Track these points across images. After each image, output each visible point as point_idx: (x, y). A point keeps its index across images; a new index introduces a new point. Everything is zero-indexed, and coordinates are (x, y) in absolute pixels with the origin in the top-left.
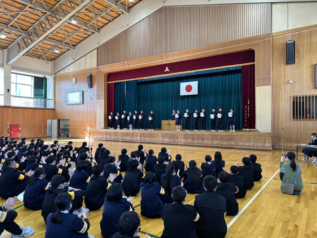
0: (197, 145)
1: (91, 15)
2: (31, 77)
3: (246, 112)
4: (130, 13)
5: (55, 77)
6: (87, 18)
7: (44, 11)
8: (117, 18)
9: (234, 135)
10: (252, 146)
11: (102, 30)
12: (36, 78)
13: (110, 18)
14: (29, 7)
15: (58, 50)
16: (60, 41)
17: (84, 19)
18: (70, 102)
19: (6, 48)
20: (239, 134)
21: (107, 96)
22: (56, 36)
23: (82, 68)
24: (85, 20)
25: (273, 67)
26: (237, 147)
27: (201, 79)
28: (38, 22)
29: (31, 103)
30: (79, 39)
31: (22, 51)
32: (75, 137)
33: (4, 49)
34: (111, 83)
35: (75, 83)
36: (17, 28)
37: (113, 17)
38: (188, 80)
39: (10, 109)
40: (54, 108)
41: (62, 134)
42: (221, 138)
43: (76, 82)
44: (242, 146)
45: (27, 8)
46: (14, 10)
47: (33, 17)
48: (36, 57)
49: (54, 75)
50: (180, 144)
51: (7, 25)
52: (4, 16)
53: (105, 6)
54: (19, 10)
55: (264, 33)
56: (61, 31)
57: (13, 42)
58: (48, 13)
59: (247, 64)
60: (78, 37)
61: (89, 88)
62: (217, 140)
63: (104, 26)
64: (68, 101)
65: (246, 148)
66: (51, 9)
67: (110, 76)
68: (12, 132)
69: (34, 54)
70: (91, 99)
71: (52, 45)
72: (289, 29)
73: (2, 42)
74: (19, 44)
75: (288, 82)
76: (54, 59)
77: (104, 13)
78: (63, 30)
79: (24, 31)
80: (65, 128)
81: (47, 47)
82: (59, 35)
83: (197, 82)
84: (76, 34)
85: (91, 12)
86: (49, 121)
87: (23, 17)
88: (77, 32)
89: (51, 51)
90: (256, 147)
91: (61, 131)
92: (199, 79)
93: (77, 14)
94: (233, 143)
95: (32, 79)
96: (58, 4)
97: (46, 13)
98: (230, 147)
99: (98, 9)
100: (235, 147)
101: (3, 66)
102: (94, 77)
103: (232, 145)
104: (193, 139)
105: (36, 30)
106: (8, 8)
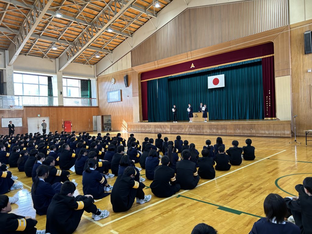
0: (221, 134)
1: (124, 22)
2: (78, 80)
3: (267, 102)
4: (158, 17)
5: (97, 78)
6: (121, 26)
7: (86, 24)
8: (147, 22)
9: (255, 124)
10: (272, 134)
11: (135, 35)
12: (82, 80)
13: (141, 23)
14: (74, 23)
15: (98, 55)
16: (100, 48)
17: (118, 27)
18: (111, 100)
19: (57, 58)
20: (259, 123)
21: (141, 93)
22: (97, 43)
23: (120, 69)
24: (120, 27)
25: (291, 58)
26: (258, 135)
27: (227, 72)
28: (81, 34)
29: (80, 103)
30: (116, 44)
31: (70, 59)
32: (116, 130)
33: (56, 59)
34: (144, 82)
35: (114, 84)
36: (65, 40)
37: (143, 22)
38: (215, 74)
39: (63, 108)
40: (98, 105)
41: (106, 128)
42: (242, 128)
43: (115, 82)
44: (262, 134)
45: (72, 24)
46: (62, 26)
47: (77, 30)
48: (82, 63)
49: (96, 78)
50: (205, 134)
51: (58, 39)
52: (55, 32)
53: (135, 13)
54: (66, 25)
55: (282, 26)
56: (100, 39)
57: (63, 52)
58: (89, 25)
59: (267, 56)
60: (114, 43)
61: (126, 87)
62: (239, 129)
63: (136, 30)
64: (109, 99)
65: (266, 135)
66: (91, 22)
67: (143, 75)
68: (66, 128)
69: (80, 61)
70: (128, 96)
71: (93, 51)
72: (306, 20)
73: (54, 53)
74: (67, 53)
75: (307, 72)
76: (96, 63)
77: (135, 20)
78: (101, 38)
79: (71, 42)
80: (108, 123)
81: (89, 54)
82: (98, 42)
83: (224, 75)
84: (113, 40)
85: (124, 20)
86: (94, 117)
87: (69, 31)
88: (114, 39)
89: (93, 57)
90: (276, 134)
91: (104, 126)
92: (225, 72)
93: (112, 24)
94: (254, 131)
95: (79, 82)
96: (96, 17)
97: (87, 26)
98: (251, 135)
99: (130, 17)
100: (256, 135)
101: (56, 73)
102: (129, 77)
103: (253, 134)
104: (217, 129)
105: (80, 41)
106: (57, 25)
